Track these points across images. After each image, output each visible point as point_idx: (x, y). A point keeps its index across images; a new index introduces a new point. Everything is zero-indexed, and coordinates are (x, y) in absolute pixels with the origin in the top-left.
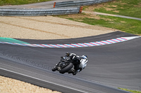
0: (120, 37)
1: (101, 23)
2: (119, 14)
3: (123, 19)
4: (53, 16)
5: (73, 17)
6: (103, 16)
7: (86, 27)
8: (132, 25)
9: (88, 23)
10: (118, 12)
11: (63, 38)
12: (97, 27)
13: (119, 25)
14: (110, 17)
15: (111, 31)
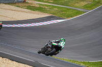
0: (54, 20)
1: (40, 9)
2: (53, 3)
3: (56, 7)
4: (5, 4)
6: (41, 4)
7: (29, 12)
8: (62, 11)
9: (31, 9)
10: (52, 1)
12: (37, 12)
13: (52, 11)
14: (46, 5)
15: (47, 15)
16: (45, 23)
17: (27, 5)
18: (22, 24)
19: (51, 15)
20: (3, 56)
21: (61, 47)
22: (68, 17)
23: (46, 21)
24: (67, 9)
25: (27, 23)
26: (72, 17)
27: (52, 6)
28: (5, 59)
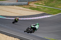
1: (37, 9)
2: (45, 6)
3: (46, 8)
5: (25, 6)
6: (38, 6)
7: (30, 11)
8: (50, 11)
9: (32, 9)
11: (21, 15)
12: (35, 11)
13: (45, 10)
14: (41, 7)
15: (41, 13)
16: (40, 17)
17: (29, 7)
18: (26, 18)
19: (44, 13)
20: (15, 37)
21: (36, 28)
22: (54, 14)
23: (41, 16)
24: (54, 9)
25: (29, 18)
26: (56, 14)
27: (45, 7)
28: (16, 39)
